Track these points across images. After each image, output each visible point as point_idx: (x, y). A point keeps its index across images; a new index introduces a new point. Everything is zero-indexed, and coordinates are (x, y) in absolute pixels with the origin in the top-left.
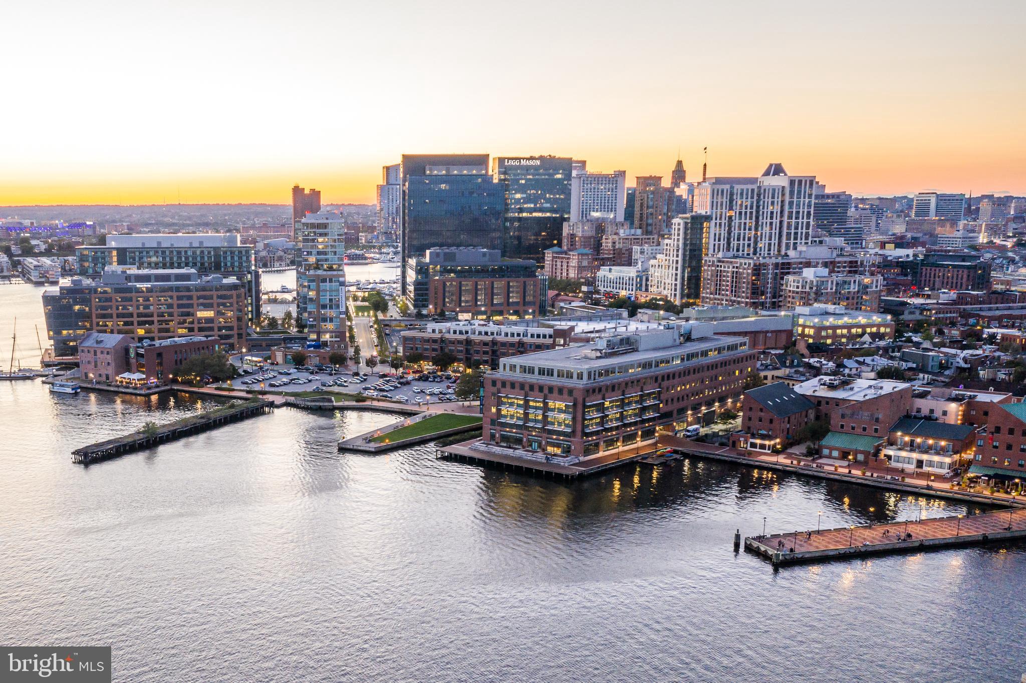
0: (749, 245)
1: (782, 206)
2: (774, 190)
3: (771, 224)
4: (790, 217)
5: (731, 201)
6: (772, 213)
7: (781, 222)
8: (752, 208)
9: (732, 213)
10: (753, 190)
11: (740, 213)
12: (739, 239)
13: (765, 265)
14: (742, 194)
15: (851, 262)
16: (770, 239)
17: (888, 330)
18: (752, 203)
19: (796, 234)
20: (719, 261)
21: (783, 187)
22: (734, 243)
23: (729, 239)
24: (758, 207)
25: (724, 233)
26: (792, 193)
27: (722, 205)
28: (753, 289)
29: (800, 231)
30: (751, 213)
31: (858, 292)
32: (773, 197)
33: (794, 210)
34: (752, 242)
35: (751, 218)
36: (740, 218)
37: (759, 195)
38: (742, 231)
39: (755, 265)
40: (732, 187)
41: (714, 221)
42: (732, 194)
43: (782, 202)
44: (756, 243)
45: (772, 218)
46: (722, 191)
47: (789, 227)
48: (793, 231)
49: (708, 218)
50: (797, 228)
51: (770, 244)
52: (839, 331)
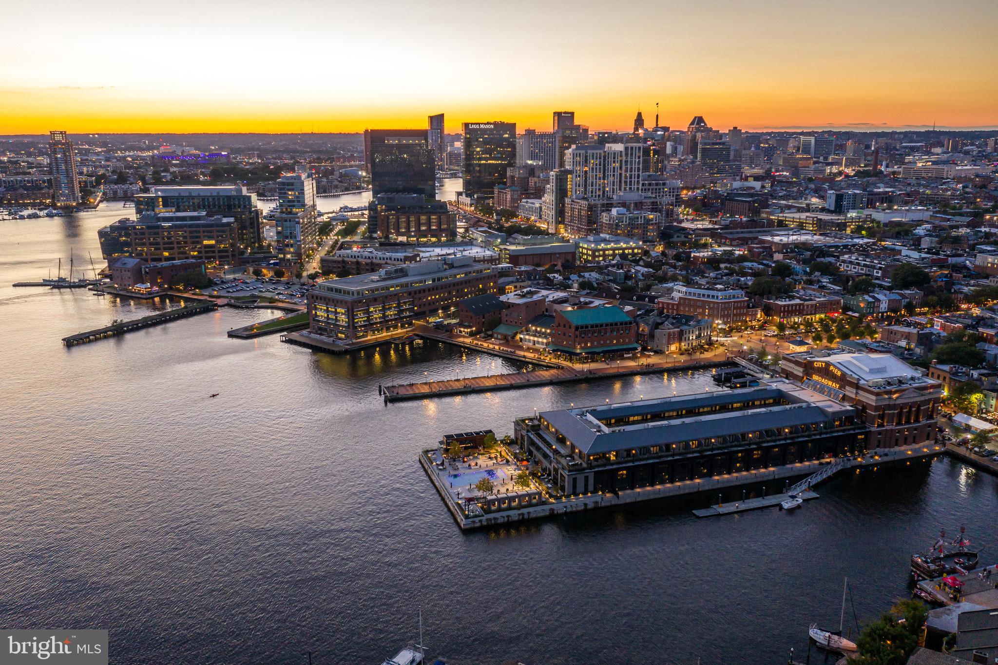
0: (599, 189)
1: (621, 164)
2: (615, 154)
3: (614, 175)
4: (626, 171)
5: (586, 162)
6: (614, 168)
7: (621, 174)
8: (600, 165)
9: (586, 169)
10: (600, 155)
11: (593, 169)
12: (592, 186)
13: (596, 206)
14: (593, 156)
15: (653, 202)
16: (614, 185)
17: (640, 251)
18: (600, 162)
19: (631, 182)
20: (573, 201)
21: (621, 152)
22: (590, 188)
23: (586, 186)
24: (604, 165)
25: (582, 182)
26: (627, 155)
27: (580, 163)
28: (588, 220)
29: (633, 180)
30: (600, 168)
31: (644, 224)
32: (614, 158)
33: (629, 166)
34: (601, 187)
35: (600, 172)
36: (593, 172)
37: (605, 157)
38: (594, 181)
39: (589, 204)
40: (586, 152)
41: (575, 174)
42: (586, 157)
43: (621, 161)
44: (604, 187)
45: (614, 172)
46: (580, 154)
47: (626, 177)
48: (628, 180)
49: (570, 172)
50: (631, 178)
51: (613, 189)
52: (607, 252)
